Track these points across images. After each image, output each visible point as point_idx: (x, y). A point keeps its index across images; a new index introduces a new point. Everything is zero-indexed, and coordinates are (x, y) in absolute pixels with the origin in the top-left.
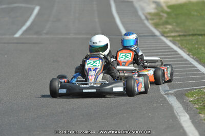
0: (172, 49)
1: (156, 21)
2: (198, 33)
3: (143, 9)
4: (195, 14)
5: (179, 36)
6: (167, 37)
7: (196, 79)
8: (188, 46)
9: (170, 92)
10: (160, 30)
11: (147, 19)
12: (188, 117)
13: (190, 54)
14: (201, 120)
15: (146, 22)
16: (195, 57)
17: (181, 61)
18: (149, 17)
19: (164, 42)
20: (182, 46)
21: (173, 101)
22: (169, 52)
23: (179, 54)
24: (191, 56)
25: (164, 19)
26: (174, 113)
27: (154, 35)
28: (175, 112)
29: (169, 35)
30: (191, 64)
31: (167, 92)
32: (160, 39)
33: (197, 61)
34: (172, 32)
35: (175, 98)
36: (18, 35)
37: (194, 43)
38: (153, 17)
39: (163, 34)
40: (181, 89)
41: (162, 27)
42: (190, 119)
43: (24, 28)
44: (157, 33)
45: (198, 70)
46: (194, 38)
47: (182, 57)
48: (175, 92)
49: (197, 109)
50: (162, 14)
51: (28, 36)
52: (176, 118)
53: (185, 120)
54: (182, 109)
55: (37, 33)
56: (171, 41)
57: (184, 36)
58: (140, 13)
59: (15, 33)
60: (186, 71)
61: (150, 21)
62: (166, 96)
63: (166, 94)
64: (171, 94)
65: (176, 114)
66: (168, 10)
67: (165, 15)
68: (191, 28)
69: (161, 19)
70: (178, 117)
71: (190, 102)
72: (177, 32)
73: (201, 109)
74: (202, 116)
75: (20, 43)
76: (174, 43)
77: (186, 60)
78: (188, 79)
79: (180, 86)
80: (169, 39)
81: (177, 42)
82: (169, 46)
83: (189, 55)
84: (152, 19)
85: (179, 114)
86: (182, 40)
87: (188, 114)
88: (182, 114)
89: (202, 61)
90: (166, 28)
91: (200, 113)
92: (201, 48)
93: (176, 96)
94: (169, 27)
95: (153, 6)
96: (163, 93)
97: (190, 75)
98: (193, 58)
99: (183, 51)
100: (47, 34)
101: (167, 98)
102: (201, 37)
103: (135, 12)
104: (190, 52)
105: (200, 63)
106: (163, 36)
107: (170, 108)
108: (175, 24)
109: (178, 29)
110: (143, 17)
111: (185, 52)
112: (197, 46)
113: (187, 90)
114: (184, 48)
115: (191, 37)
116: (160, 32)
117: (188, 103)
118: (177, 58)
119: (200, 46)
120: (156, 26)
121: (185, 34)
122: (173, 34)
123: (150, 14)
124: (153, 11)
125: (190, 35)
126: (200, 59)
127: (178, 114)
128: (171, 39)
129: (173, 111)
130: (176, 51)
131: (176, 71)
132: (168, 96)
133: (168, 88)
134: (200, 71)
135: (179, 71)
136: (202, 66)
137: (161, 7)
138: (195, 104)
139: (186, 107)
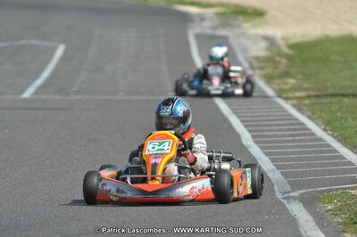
0: (296, 119)
1: (266, 71)
2: (342, 92)
3: (245, 50)
4: (337, 58)
5: (309, 97)
6: (286, 99)
7: (337, 172)
8: (324, 115)
9: (292, 194)
10: (276, 87)
11: (252, 68)
13: (328, 128)
16: (336, 134)
17: (312, 140)
18: (256, 64)
19: (281, 107)
20: (313, 114)
21: (298, 211)
22: (291, 124)
23: (308, 129)
24: (330, 132)
25: (282, 68)
26: (300, 232)
27: (267, 97)
28: (301, 229)
29: (290, 95)
30: (329, 145)
31: (286, 195)
32: (275, 103)
33: (340, 141)
34: (296, 90)
35: (302, 204)
36: (27, 94)
37: (333, 109)
38: (264, 65)
39: (280, 94)
40: (312, 190)
41: (277, 81)
43: (39, 82)
44: (270, 92)
45: (342, 157)
46: (335, 100)
47: (313, 134)
48: (301, 195)
49: (339, 223)
50: (278, 59)
51: (45, 97)
54: (313, 223)
55: (61, 91)
56: (294, 106)
57: (317, 96)
58: (241, 57)
59: (23, 91)
60: (321, 158)
61: (258, 72)
62: (285, 202)
63: (284, 198)
64: (294, 198)
65: (303, 232)
66: (289, 52)
67: (284, 61)
68: (329, 84)
69: (276, 67)
71: (327, 211)
72: (305, 90)
73: (345, 224)
74: (348, 236)
75: (31, 109)
76: (300, 109)
77: (321, 140)
78: (323, 173)
79: (310, 184)
80: (290, 102)
81: (305, 108)
82: (290, 115)
83: (325, 130)
84: (263, 69)
85: (308, 233)
86: (314, 104)
87: (324, 232)
88: (314, 233)
89: (348, 140)
90: (286, 84)
91: (344, 232)
92: (346, 119)
93: (302, 202)
94: (292, 81)
95: (263, 44)
96: (279, 196)
97: (329, 164)
98: (332, 135)
99: (316, 123)
100: (78, 92)
101: (287, 206)
102: (346, 100)
104: (328, 125)
105: (344, 141)
106: (280, 97)
107: (293, 222)
108: (300, 76)
109: (306, 85)
111: (318, 125)
112: (339, 115)
113: (322, 192)
114: (317, 119)
115: (327, 100)
116: (274, 90)
117: (323, 214)
118: (304, 135)
119: (345, 115)
120: (269, 79)
121: (319, 93)
122: (298, 94)
123: (257, 58)
124: (262, 53)
125: (327, 96)
126: (346, 138)
127: (306, 232)
128: (294, 102)
129: (298, 228)
130: (302, 124)
131: (304, 159)
132: (288, 202)
133: (288, 188)
134: (344, 158)
135: (309, 159)
136: (350, 149)
137: (277, 46)
138: (336, 215)
139: (321, 221)
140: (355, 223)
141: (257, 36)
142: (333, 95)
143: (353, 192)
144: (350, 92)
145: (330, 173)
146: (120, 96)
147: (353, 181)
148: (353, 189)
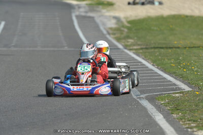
0: (136, 60)
1: (116, 36)
2: (159, 46)
3: (104, 24)
4: (155, 28)
5: (142, 49)
6: (130, 50)
7: (163, 86)
8: (151, 57)
9: (141, 96)
11: (109, 34)
12: (162, 116)
13: (154, 64)
14: (174, 119)
15: (108, 36)
17: (147, 70)
18: (111, 32)
19: (128, 54)
20: (145, 57)
21: (146, 103)
22: (134, 62)
23: (144, 65)
25: (125, 34)
26: (149, 114)
27: (119, 49)
28: (149, 112)
29: (131, 48)
30: (156, 73)
31: (138, 96)
32: (123, 52)
33: (162, 71)
34: (134, 45)
35: (147, 101)
38: (115, 32)
39: (126, 47)
40: (151, 94)
41: (124, 41)
42: (164, 118)
44: (120, 46)
45: (165, 78)
46: (156, 50)
47: (147, 67)
48: (146, 96)
49: (169, 110)
50: (122, 29)
52: (151, 117)
53: (160, 119)
54: (155, 110)
56: (134, 53)
57: (146, 48)
58: (102, 28)
61: (112, 36)
62: (138, 100)
63: (137, 98)
64: (143, 98)
66: (129, 25)
67: (126, 30)
68: (152, 42)
69: (122, 34)
70: (153, 117)
71: (162, 104)
72: (139, 45)
73: (172, 110)
74: (175, 116)
76: (138, 55)
77: (152, 70)
78: (156, 86)
79: (150, 91)
80: (132, 51)
81: (140, 54)
82: (133, 58)
83: (153, 65)
84: (114, 34)
85: (154, 114)
86: (145, 52)
87: (163, 114)
88: (156, 114)
90: (128, 42)
91: (172, 114)
92: (164, 60)
94: (131, 41)
95: (114, 21)
96: (135, 97)
97: (158, 82)
98: (158, 68)
99: (148, 62)
101: (140, 102)
102: (162, 50)
103: (97, 27)
104: (154, 63)
105: (165, 72)
106: (126, 49)
107: (144, 109)
108: (136, 38)
109: (139, 43)
110: (105, 32)
112: (160, 57)
113: (157, 95)
114: (148, 59)
115: (153, 50)
116: (123, 45)
117: (160, 105)
118: (143, 68)
119: (163, 58)
120: (118, 40)
121: (147, 47)
122: (135, 47)
123: (111, 29)
124: (114, 26)
125: (152, 48)
126: (165, 69)
127: (152, 114)
128: (134, 51)
129: (147, 112)
130: (140, 62)
131: (144, 79)
132: (140, 100)
133: (139, 93)
134: (166, 79)
135: (147, 79)
136: (168, 74)
137: (122, 22)
138: (166, 106)
139: (159, 109)
140: (178, 110)
141: (110, 16)
142: (155, 48)
143: (174, 95)
144: (164, 46)
145: (160, 86)
146: (39, 48)
147: (173, 90)
148: (174, 93)
